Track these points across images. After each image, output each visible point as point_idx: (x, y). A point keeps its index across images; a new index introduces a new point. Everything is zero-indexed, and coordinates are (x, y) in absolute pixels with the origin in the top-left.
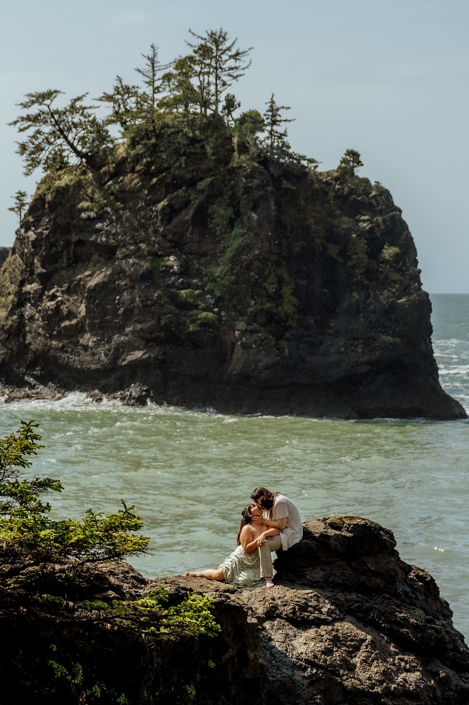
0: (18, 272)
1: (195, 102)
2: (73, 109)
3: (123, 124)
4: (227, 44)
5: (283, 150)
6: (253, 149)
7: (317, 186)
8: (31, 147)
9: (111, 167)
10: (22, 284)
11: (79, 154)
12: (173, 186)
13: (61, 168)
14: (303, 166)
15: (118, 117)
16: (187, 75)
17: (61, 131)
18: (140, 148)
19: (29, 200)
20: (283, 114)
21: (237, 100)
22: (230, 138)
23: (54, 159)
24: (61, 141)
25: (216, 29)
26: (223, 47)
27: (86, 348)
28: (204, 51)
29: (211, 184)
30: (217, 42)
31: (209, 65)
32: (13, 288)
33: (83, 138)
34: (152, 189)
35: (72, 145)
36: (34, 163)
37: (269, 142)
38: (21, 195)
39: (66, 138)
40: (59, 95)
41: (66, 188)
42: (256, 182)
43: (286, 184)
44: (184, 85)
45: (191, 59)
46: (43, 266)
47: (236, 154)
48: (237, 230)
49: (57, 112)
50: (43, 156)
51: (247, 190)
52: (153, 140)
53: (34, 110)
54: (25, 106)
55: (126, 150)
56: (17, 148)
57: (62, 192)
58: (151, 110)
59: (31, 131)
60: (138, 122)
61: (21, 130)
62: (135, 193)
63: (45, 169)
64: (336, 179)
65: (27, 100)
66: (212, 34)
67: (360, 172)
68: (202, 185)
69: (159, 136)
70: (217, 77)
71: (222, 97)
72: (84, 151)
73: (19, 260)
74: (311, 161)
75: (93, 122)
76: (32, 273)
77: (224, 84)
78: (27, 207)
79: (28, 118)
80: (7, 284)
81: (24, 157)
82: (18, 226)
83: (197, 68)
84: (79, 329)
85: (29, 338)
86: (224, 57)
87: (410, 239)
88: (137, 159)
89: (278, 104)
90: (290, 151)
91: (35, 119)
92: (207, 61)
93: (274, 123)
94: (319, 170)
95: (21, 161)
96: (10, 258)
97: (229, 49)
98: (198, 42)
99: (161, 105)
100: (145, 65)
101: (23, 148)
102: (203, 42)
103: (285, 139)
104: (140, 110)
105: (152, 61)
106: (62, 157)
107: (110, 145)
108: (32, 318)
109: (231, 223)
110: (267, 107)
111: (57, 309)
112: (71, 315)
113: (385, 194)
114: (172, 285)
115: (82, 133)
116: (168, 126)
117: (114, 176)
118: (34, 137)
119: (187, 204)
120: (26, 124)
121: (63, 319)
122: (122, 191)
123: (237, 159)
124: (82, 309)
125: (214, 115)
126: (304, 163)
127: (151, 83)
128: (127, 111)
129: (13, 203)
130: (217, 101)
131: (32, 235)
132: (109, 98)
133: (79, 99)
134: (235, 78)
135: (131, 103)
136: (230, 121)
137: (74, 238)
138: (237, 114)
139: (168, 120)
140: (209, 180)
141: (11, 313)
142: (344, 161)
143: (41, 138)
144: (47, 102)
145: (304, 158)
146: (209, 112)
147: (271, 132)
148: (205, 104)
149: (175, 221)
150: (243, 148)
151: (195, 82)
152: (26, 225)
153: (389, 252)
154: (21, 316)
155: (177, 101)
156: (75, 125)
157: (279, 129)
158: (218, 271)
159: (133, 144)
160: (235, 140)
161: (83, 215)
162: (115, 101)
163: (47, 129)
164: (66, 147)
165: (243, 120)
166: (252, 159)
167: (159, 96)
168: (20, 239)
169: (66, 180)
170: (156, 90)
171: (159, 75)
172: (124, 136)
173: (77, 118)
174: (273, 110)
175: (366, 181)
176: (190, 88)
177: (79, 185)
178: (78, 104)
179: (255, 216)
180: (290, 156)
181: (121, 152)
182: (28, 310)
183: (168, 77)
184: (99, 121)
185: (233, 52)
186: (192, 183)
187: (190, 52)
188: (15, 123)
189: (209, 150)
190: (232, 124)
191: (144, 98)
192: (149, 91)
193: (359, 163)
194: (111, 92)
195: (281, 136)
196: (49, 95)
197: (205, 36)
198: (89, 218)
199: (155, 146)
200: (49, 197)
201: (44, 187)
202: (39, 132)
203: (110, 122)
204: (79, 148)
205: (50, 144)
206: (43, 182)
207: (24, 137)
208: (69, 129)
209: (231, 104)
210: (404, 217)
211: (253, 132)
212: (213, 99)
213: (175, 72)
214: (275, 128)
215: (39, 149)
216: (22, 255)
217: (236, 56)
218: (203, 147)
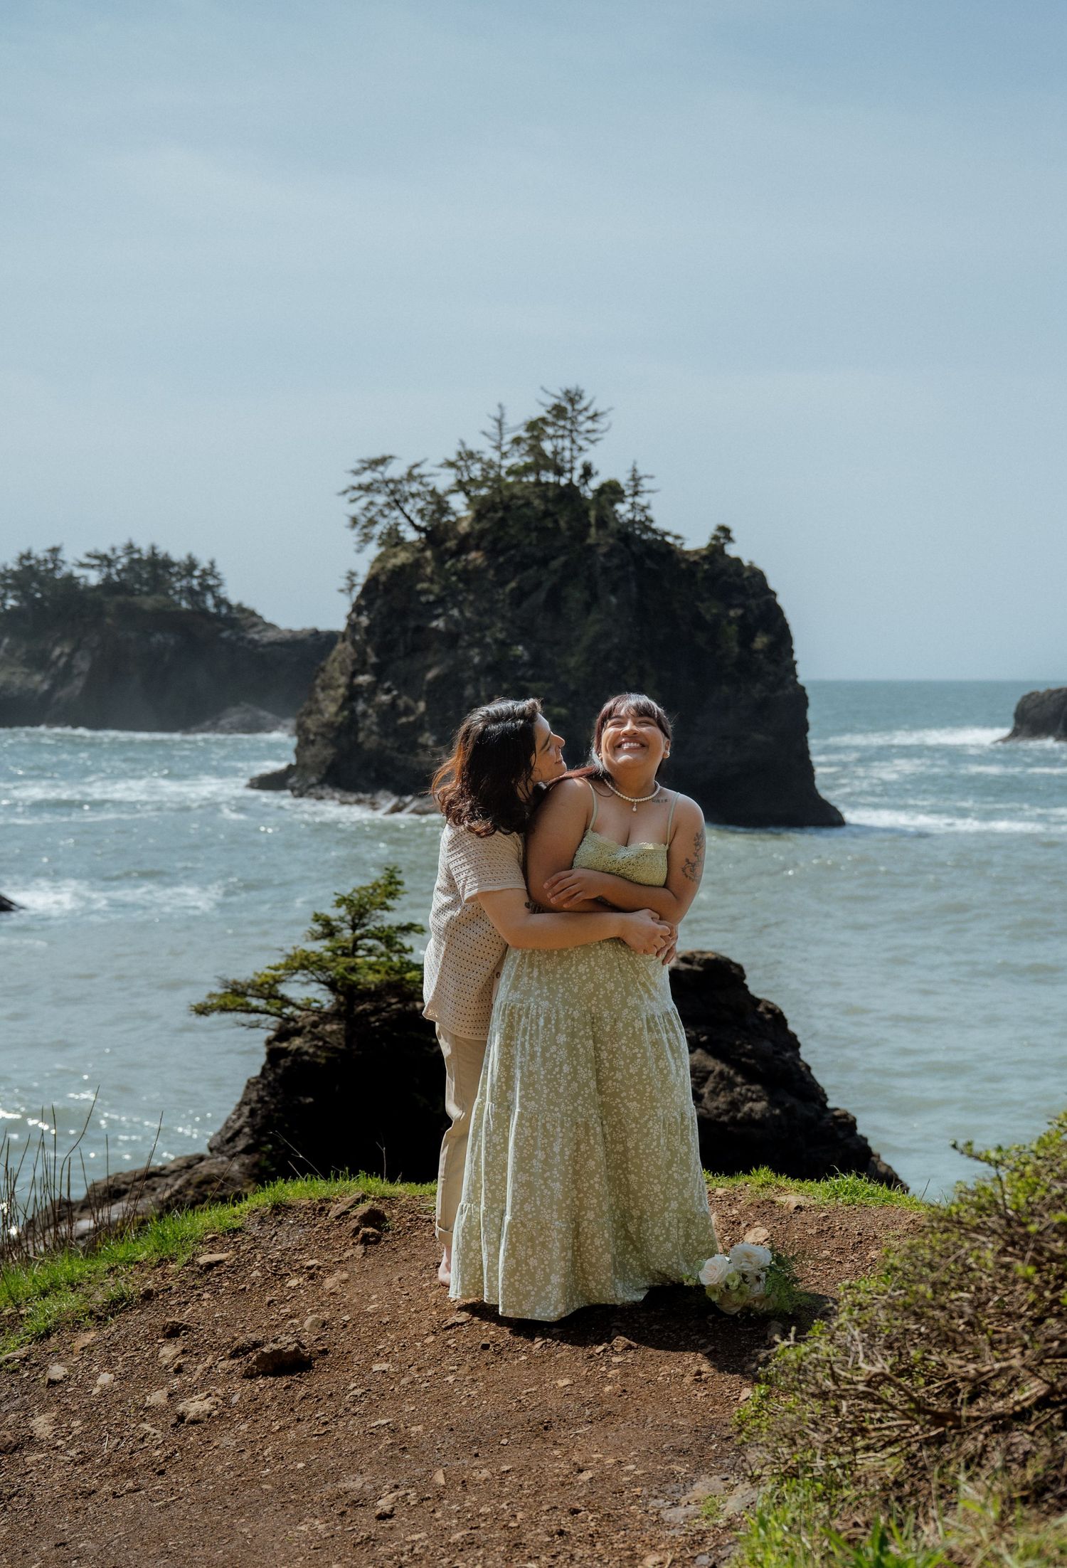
0: (348, 662)
1: (547, 469)
2: (410, 477)
3: (467, 494)
4: (583, 404)
5: (646, 526)
6: (612, 525)
7: (683, 566)
8: (363, 520)
9: (451, 544)
10: (354, 675)
11: (418, 528)
12: (522, 566)
13: (396, 545)
14: (668, 544)
15: (461, 486)
16: (538, 439)
17: (397, 502)
18: (485, 524)
19: (361, 580)
20: (646, 484)
21: (595, 468)
22: (586, 512)
23: (389, 534)
24: (396, 513)
25: (571, 386)
26: (579, 407)
27: (425, 747)
28: (559, 411)
29: (566, 565)
30: (572, 401)
31: (564, 427)
32: (343, 680)
33: (421, 511)
34: (499, 569)
35: (408, 518)
36: (367, 538)
37: (630, 516)
38: (352, 575)
39: (402, 509)
40: (395, 462)
41: (403, 567)
42: (616, 561)
43: (649, 563)
44: (536, 450)
45: (543, 420)
46: (377, 655)
47: (593, 531)
48: (594, 616)
49: (392, 481)
50: (377, 530)
51: (606, 570)
52: (500, 514)
53: (366, 478)
54: (356, 473)
55: (471, 525)
56: (347, 521)
57: (399, 571)
58: (498, 479)
59: (363, 502)
60: (484, 492)
61: (353, 501)
62: (479, 572)
63: (380, 545)
64: (705, 558)
65: (357, 466)
66: (567, 393)
67: (732, 550)
68: (555, 564)
69: (507, 508)
70: (573, 441)
71: (578, 464)
72: (423, 524)
73: (350, 649)
74: (677, 537)
75: (433, 493)
76: (364, 663)
77: (580, 449)
78: (358, 590)
79: (360, 487)
80: (337, 675)
81: (356, 531)
82: (348, 609)
83: (550, 431)
84: (418, 727)
85: (361, 736)
86: (581, 418)
87: (785, 627)
88: (482, 534)
89: (641, 472)
90: (654, 526)
91: (367, 488)
92: (561, 423)
93: (636, 494)
94: (687, 547)
95: (353, 536)
96: (339, 646)
97: (586, 409)
98: (552, 401)
99: (510, 472)
100: (491, 427)
101: (354, 521)
102: (556, 401)
103: (649, 512)
104: (486, 478)
105: (500, 422)
106: (397, 532)
107: (452, 518)
108: (365, 714)
109: (588, 607)
110: (629, 476)
111: (393, 704)
112: (408, 711)
113: (758, 577)
114: (523, 678)
115: (420, 504)
116: (518, 498)
117: (456, 554)
118: (367, 509)
119: (538, 585)
120: (357, 494)
121: (400, 715)
122: (465, 570)
123: (593, 535)
124: (422, 706)
125: (570, 484)
126: (669, 539)
127: (498, 448)
128: (471, 480)
129: (343, 583)
130: (571, 470)
131: (364, 621)
132: (451, 465)
133: (417, 466)
134: (593, 442)
135: (476, 471)
136: (588, 491)
137: (412, 624)
138: (594, 484)
139: (517, 490)
140: (562, 559)
141: (341, 708)
142: (715, 538)
143: (374, 510)
144: (381, 468)
145: (668, 534)
146: (563, 481)
147: (633, 505)
148: (559, 472)
149: (525, 605)
150: (602, 523)
151: (547, 446)
152: (357, 609)
153: (761, 641)
154: (353, 711)
155: (527, 469)
156: (413, 495)
157: (641, 501)
158: (572, 662)
159: (479, 516)
160: (593, 514)
161: (423, 599)
162: (458, 468)
163: (381, 499)
164: (403, 520)
165: (601, 491)
166: (611, 535)
167: (507, 463)
168: (353, 626)
169: (402, 557)
170: (504, 455)
171: (508, 438)
172: (468, 507)
173: (415, 487)
174: (636, 479)
175: (738, 560)
176: (542, 454)
177: (417, 564)
178: (416, 472)
179: (613, 600)
180: (654, 531)
181: (464, 527)
182: (361, 707)
183: (517, 441)
184: (440, 490)
185: (590, 413)
186: (544, 562)
187: (541, 412)
188: (345, 492)
189: (563, 524)
190: (589, 495)
191: (491, 465)
192: (495, 456)
193: (730, 539)
194: (453, 457)
195: (643, 509)
196: (382, 461)
197: (560, 394)
198: (428, 603)
199: (502, 519)
200: (383, 578)
201: (378, 565)
202: (371, 503)
203: (452, 492)
204: (418, 521)
205: (385, 516)
206: (379, 559)
207: (355, 509)
208: (406, 500)
209: (587, 472)
210: (780, 601)
211: (612, 503)
212: (568, 466)
213: (525, 435)
214: (638, 500)
215: (372, 522)
216: (354, 643)
217: (594, 417)
218: (556, 522)
